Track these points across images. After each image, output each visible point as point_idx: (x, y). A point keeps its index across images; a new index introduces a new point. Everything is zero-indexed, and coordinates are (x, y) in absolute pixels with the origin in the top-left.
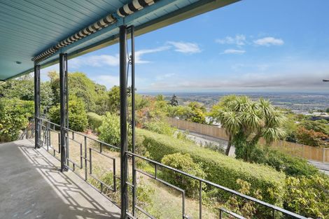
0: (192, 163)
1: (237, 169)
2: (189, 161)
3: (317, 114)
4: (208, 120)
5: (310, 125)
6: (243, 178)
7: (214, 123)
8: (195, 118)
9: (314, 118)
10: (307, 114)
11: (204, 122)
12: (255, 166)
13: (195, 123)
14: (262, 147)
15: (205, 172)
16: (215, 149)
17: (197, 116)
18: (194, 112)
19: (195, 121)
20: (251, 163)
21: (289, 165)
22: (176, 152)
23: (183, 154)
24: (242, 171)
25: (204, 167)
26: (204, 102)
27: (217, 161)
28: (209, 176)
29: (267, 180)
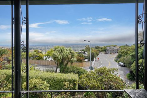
0: (42, 82)
1: (62, 78)
2: (40, 81)
3: (80, 52)
4: (44, 58)
5: (79, 55)
6: (65, 81)
7: (47, 59)
8: (38, 58)
9: (80, 53)
10: (78, 52)
11: (43, 59)
12: (68, 74)
13: (38, 60)
14: (69, 66)
15: (49, 84)
16: (51, 71)
17: (39, 57)
18: (37, 55)
19: (38, 59)
20: (67, 73)
21: (78, 71)
22: (32, 78)
23: (36, 78)
24: (65, 78)
25: (48, 82)
26: (41, 49)
27: (54, 77)
28: (51, 85)
29: (73, 79)
